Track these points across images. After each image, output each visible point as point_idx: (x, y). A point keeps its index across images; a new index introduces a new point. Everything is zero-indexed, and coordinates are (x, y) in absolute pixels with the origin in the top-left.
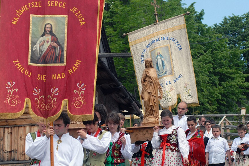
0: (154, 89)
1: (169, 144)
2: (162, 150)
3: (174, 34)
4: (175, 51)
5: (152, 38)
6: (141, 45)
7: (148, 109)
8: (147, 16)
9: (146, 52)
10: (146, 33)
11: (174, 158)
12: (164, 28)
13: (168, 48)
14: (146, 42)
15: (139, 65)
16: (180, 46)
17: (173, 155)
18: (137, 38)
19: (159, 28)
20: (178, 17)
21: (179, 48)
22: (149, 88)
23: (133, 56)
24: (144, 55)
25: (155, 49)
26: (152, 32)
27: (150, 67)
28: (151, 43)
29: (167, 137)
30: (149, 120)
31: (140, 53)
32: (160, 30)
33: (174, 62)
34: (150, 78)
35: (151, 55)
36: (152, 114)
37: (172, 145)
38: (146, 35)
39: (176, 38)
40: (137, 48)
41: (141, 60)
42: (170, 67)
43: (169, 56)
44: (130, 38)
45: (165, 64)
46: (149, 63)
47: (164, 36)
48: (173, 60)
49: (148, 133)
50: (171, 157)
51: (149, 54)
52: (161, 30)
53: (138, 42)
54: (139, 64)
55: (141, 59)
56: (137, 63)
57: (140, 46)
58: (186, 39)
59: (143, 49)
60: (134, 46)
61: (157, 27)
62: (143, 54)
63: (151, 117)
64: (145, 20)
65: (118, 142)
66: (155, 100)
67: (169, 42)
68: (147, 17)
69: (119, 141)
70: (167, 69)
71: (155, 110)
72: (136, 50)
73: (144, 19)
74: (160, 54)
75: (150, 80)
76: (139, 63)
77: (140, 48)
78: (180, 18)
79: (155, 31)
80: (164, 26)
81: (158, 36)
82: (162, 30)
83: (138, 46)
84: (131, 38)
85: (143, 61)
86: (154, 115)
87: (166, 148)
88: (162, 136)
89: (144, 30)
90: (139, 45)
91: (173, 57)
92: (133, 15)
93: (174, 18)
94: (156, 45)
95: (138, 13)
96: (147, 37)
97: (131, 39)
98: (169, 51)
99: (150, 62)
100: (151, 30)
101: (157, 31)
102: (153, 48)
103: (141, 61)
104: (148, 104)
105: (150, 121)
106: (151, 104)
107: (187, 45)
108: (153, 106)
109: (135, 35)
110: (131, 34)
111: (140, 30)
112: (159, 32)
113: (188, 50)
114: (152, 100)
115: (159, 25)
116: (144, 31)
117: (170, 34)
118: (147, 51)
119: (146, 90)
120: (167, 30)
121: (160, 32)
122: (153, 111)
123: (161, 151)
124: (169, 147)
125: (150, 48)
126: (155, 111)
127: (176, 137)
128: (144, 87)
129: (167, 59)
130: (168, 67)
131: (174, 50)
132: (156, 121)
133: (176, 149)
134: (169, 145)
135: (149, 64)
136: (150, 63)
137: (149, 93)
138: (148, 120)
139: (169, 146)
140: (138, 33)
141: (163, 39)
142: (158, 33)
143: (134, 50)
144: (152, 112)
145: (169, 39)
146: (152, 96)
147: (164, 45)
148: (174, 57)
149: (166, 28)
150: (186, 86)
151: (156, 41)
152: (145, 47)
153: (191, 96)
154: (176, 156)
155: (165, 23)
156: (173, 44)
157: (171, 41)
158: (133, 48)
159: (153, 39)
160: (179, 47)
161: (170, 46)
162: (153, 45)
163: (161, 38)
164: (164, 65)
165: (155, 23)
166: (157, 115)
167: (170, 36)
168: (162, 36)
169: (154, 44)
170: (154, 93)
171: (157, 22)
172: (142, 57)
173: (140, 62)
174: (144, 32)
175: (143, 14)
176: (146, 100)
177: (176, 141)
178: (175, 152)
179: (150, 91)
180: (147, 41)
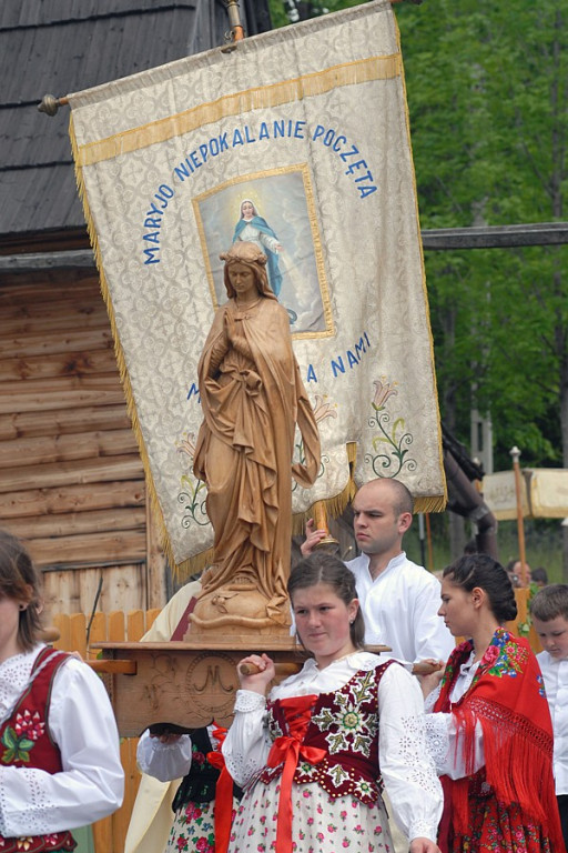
0: (267, 426)
1: (320, 754)
2: (273, 787)
3: (333, 107)
4: (338, 198)
5: (209, 126)
6: (144, 163)
7: (228, 542)
8: (490, 53)
9: (171, 202)
10: (175, 97)
11: (346, 840)
12: (281, 73)
13: (298, 182)
14: (174, 146)
15: (133, 270)
16: (370, 176)
17: (338, 822)
18: (124, 122)
19: (252, 74)
20: (360, 11)
21: (360, 184)
22: (239, 418)
23: (94, 223)
24: (162, 217)
25: (225, 188)
26: (206, 91)
27: (253, 294)
28: (204, 155)
29: (309, 713)
30: (230, 604)
31: (140, 204)
32: (254, 84)
33: (333, 260)
34: (249, 359)
35: (204, 220)
36: (250, 570)
37: (333, 760)
38: (173, 107)
39: (347, 127)
40: (121, 181)
41: (142, 246)
42: (312, 290)
43: (308, 228)
44: (83, 124)
45: (286, 272)
46: (248, 270)
47: (280, 114)
48: (330, 250)
49: (217, 683)
50: (324, 830)
51: (190, 213)
52: (261, 84)
53: (129, 149)
54: (135, 266)
55: (145, 238)
56: (121, 260)
57: (136, 169)
58: (401, 137)
59: (155, 184)
60: (103, 165)
61: (240, 66)
62: (155, 211)
63: (241, 587)
64: (481, 73)
65: (19, 717)
66: (269, 489)
67: (305, 149)
68: (493, 58)
69: (23, 714)
70: (293, 300)
71: (267, 549)
72: (118, 190)
73: (476, 66)
74: (254, 214)
75: (247, 374)
76: (131, 263)
77: (140, 178)
78: (369, 18)
79: (223, 89)
80: (280, 63)
81: (246, 116)
82: (268, 81)
83: (126, 169)
84: (87, 122)
85: (152, 250)
86: (264, 579)
87: (297, 773)
88: (283, 704)
89: (160, 82)
90: (131, 160)
91: (329, 234)
92: (428, 51)
93: (338, 21)
94: (230, 166)
95: (451, 44)
96: (178, 117)
97: (86, 129)
98: (303, 200)
99: (254, 266)
100: (200, 80)
101: (239, 88)
102: (217, 180)
103: (146, 252)
104: (231, 513)
105: (233, 614)
106: (245, 515)
107: (402, 169)
108: (256, 524)
109: (108, 105)
110: (90, 100)
111: (140, 78)
112: (248, 92)
113: (405, 202)
114: (255, 490)
115: (251, 55)
116: (160, 88)
117: (310, 107)
118: (179, 197)
119: (223, 430)
120: (294, 85)
121: (257, 94)
122: (258, 554)
123: (272, 795)
124: (314, 770)
125: (195, 179)
126: (268, 553)
127: (364, 719)
128: (213, 410)
129: (296, 243)
130: (299, 289)
131: (334, 195)
132: (271, 612)
133: (355, 786)
134: (315, 755)
135: (250, 277)
136: (254, 271)
137: (240, 450)
138: (222, 606)
139: (319, 765)
140: (125, 99)
141: (272, 135)
142: (244, 99)
143: (101, 191)
144: (248, 558)
145: (308, 132)
146: (252, 469)
147: (280, 164)
148: (334, 235)
149: (291, 74)
150: (385, 399)
151: (235, 143)
152: (170, 173)
153: (405, 458)
154: (356, 830)
155: (285, 43)
156: (329, 164)
157: (318, 144)
158: (98, 177)
159: (213, 130)
160: (361, 180)
161: (314, 170)
162: (216, 165)
163: (264, 124)
164: (279, 277)
165: (229, 45)
166: (279, 578)
167: (311, 120)
168: (269, 117)
169: (219, 160)
170: (268, 453)
171: (240, 39)
172: (150, 231)
173: (136, 258)
174: (159, 93)
175: (473, 47)
176: (220, 487)
177: (362, 742)
178: (349, 800)
179: (246, 436)
180: (178, 141)
